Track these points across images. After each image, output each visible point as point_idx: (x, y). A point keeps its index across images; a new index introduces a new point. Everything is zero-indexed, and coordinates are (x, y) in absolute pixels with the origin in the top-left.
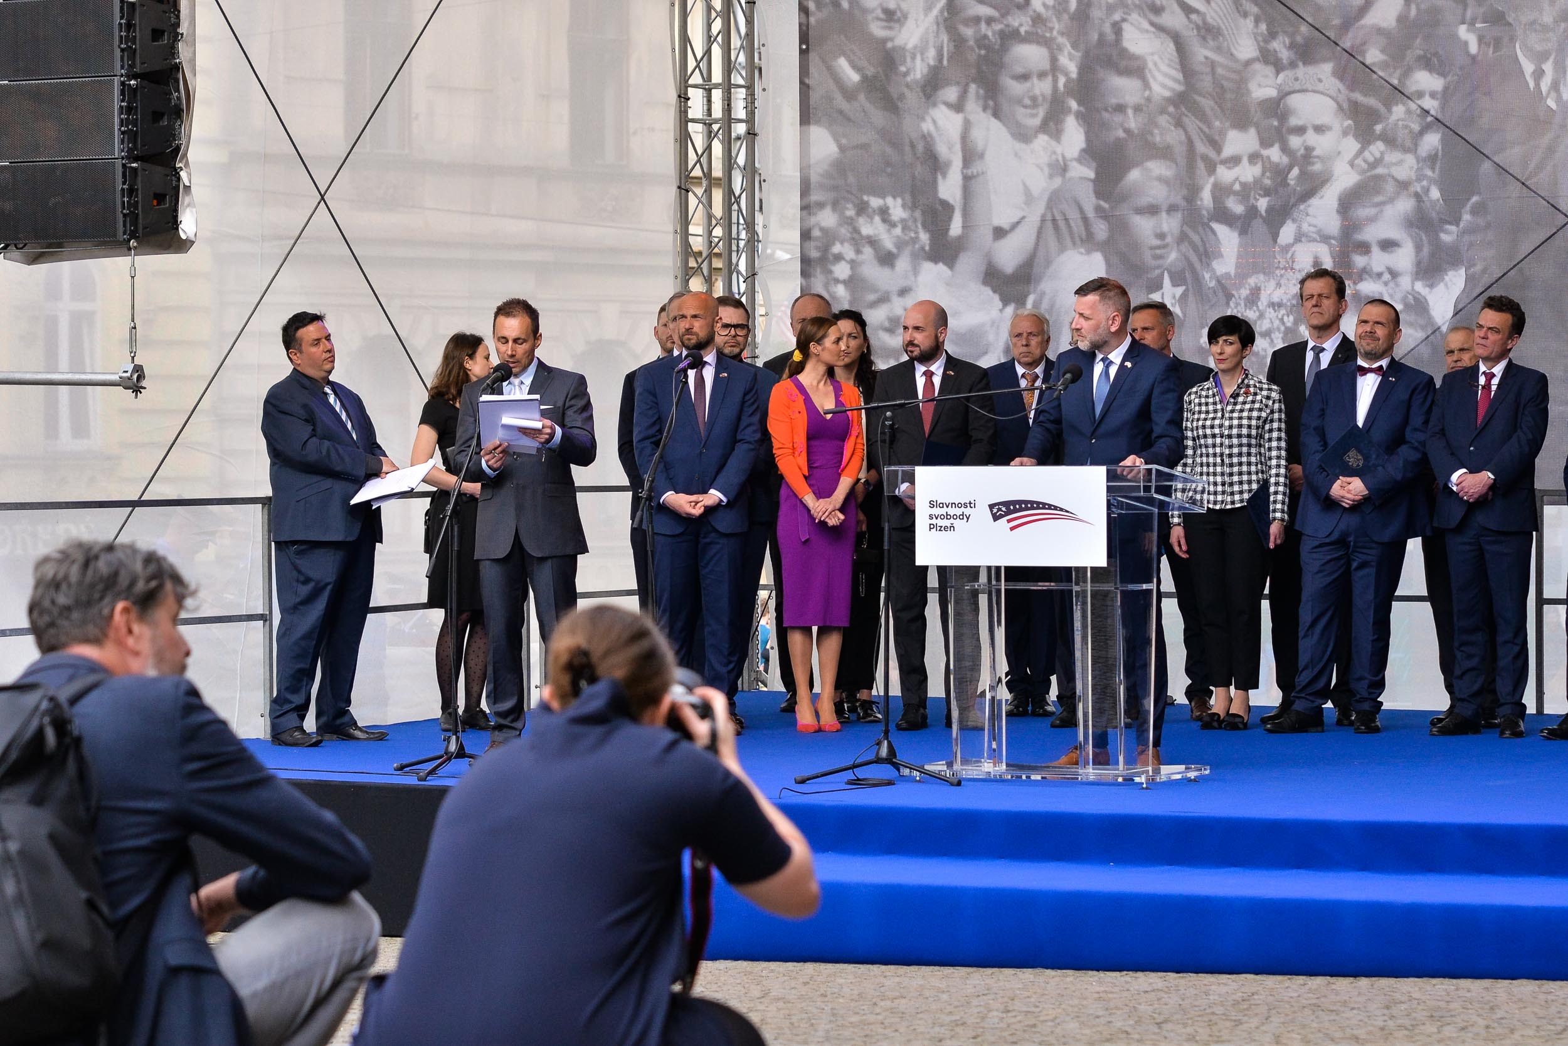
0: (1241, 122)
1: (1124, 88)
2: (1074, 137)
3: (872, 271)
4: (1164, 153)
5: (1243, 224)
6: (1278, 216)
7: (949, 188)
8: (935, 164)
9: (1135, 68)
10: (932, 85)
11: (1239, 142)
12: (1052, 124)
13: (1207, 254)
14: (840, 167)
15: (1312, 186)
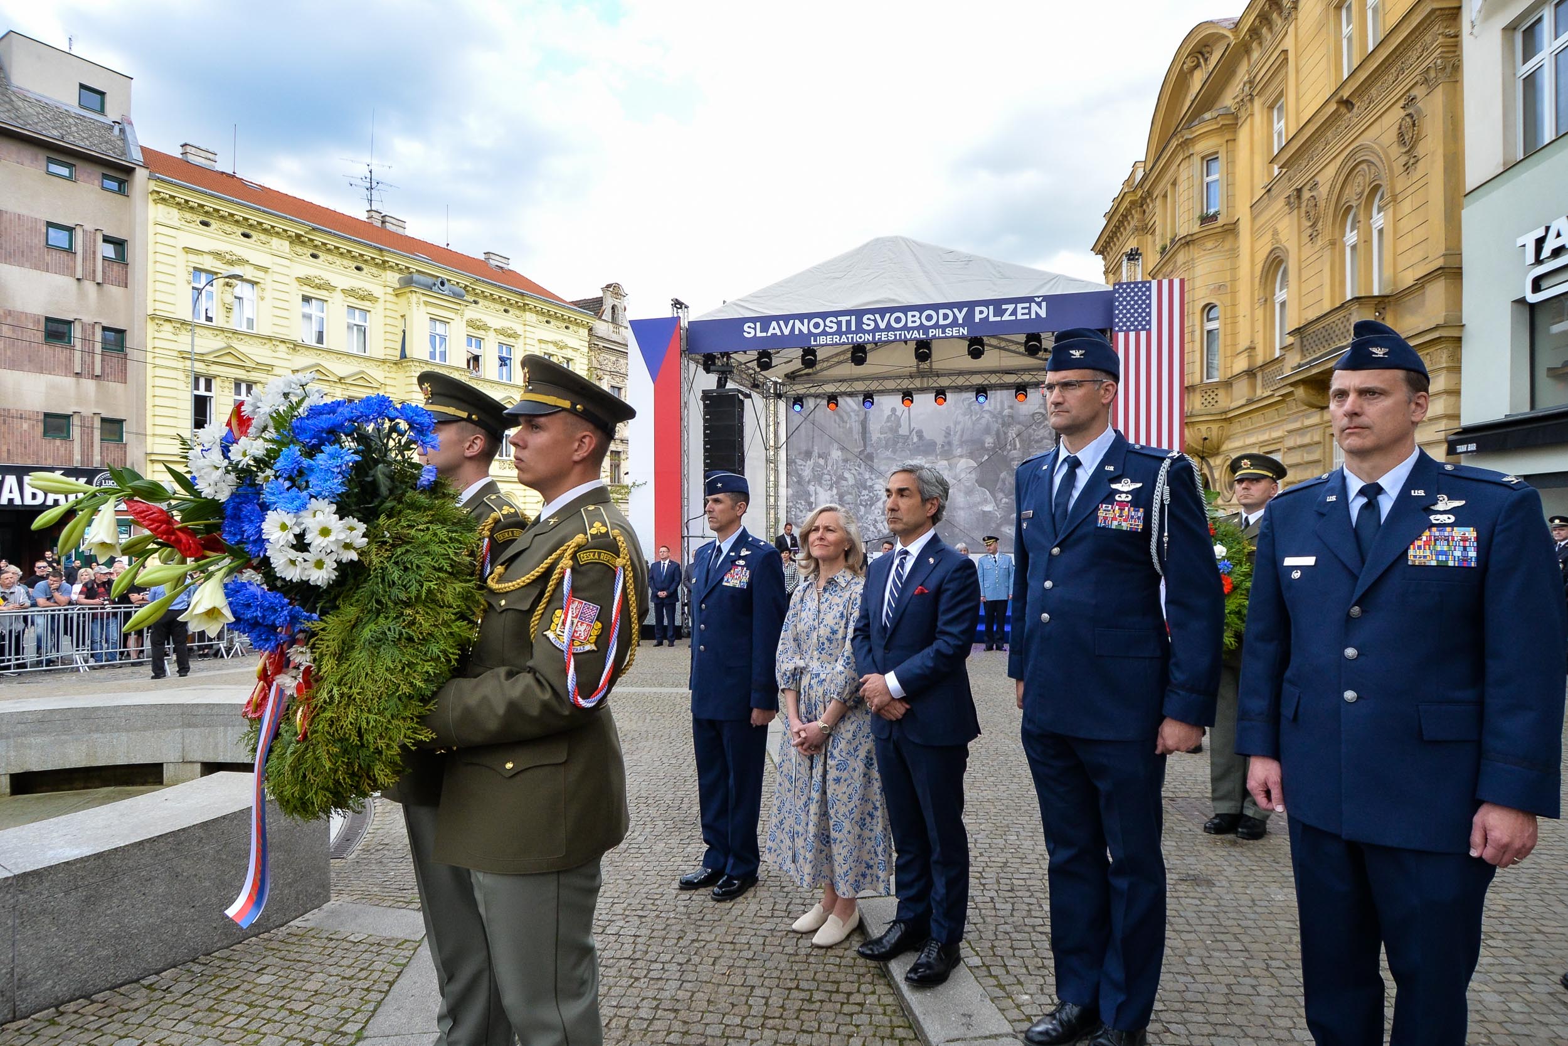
0: (865, 488)
1: (844, 483)
2: (835, 491)
3: (799, 513)
4: (850, 494)
5: (865, 506)
6: (871, 505)
7: (812, 499)
8: (810, 495)
9: (846, 479)
10: (809, 482)
11: (864, 492)
12: (831, 489)
13: (858, 511)
14: (793, 495)
15: (878, 500)
